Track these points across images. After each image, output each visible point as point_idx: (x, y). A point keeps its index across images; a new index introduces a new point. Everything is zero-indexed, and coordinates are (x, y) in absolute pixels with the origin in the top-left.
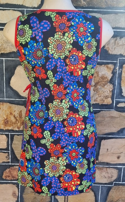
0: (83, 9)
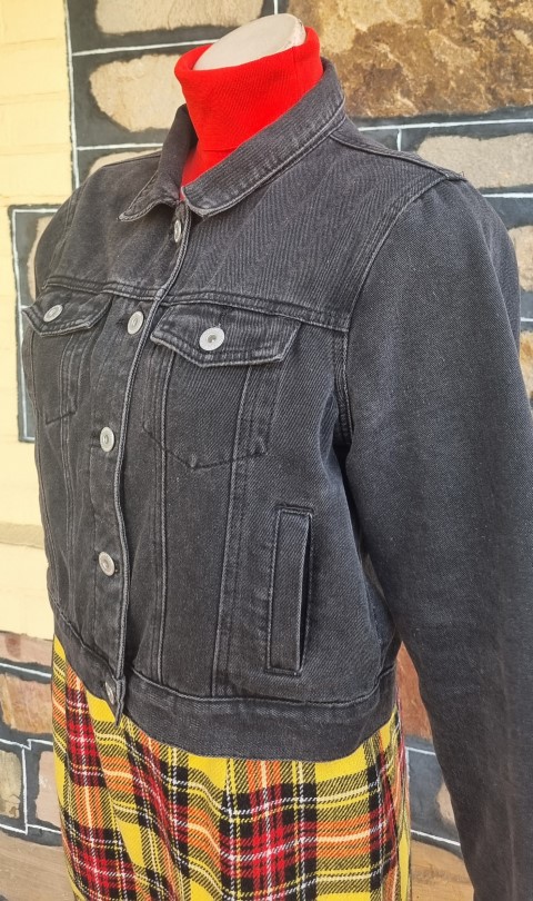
0: (404, 124)
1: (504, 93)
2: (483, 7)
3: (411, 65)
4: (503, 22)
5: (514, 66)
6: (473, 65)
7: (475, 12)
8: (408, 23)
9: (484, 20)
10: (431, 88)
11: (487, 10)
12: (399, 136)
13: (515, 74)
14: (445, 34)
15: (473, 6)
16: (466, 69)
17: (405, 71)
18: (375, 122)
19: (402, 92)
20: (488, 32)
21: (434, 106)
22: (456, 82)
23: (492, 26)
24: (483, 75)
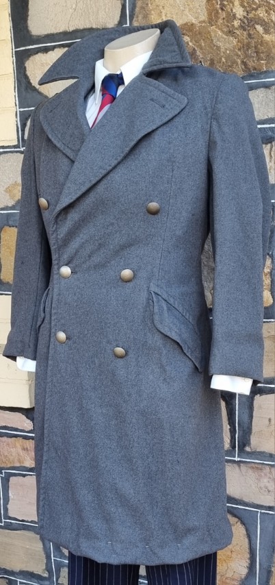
2: (239, 12)
5: (256, 47)
14: (219, 29)
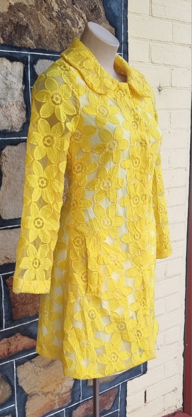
1: (63, 44)
3: (32, 25)
4: (63, 15)
6: (54, 30)
7: (53, 8)
8: (30, 5)
9: (56, 12)
10: (40, 38)
11: (57, 8)
12: (29, 57)
13: (67, 37)
15: (52, 5)
16: (51, 32)
17: (30, 28)
18: (20, 49)
19: (29, 37)
20: (57, 17)
21: (41, 46)
22: (48, 36)
23: (59, 15)
24: (57, 35)
